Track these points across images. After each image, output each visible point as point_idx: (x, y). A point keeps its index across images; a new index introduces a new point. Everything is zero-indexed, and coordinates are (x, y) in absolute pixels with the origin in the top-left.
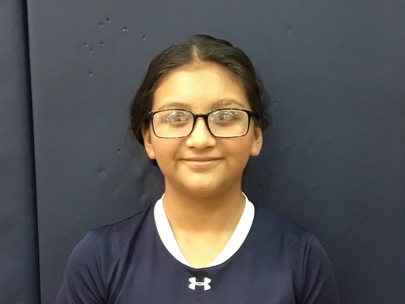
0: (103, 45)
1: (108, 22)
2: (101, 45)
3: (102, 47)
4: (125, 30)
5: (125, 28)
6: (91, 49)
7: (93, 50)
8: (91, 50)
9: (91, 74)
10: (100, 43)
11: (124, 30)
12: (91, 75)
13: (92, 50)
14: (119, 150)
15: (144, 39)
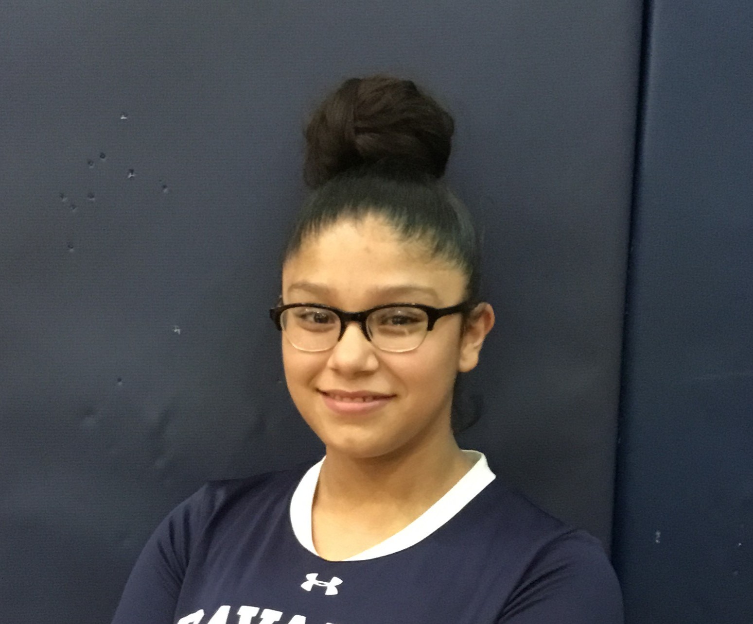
0: (93, 199)
1: (104, 160)
2: (91, 199)
3: (92, 202)
4: (132, 174)
5: (132, 171)
6: (73, 206)
7: (76, 209)
8: (71, 208)
9: (72, 248)
10: (88, 196)
11: (130, 175)
12: (72, 250)
13: (74, 208)
14: (120, 380)
15: (166, 190)
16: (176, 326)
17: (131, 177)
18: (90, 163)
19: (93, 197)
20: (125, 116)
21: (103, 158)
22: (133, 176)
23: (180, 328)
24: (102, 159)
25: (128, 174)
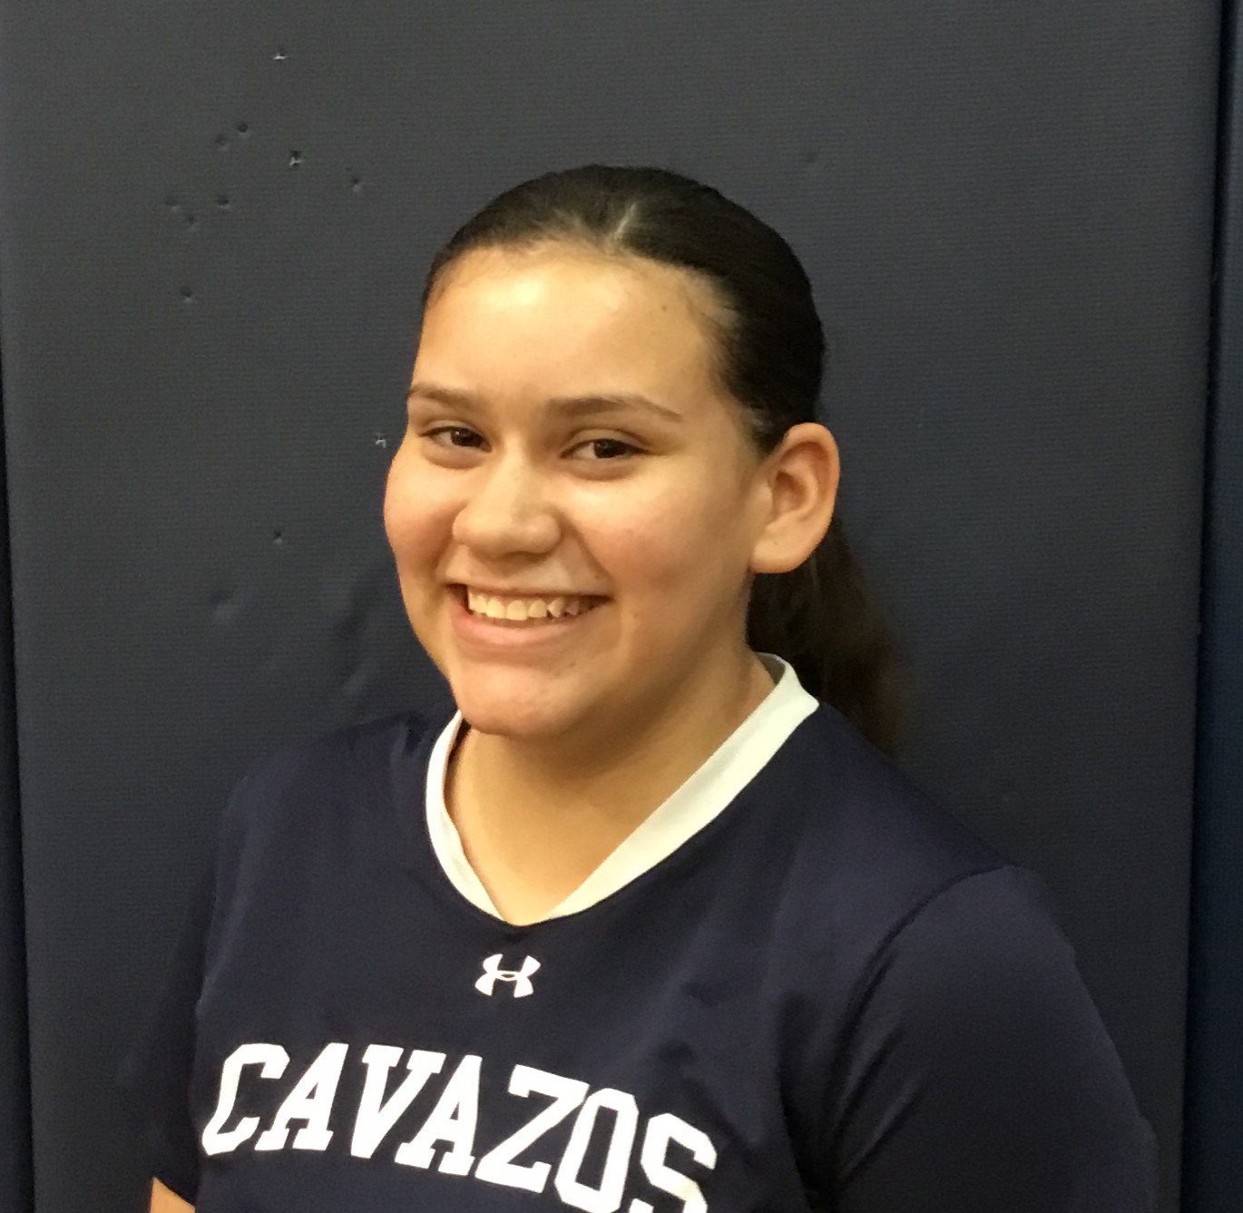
0: (227, 207)
1: (245, 135)
2: (222, 207)
3: (224, 212)
4: (297, 160)
5: (296, 155)
6: (190, 219)
7: (196, 224)
8: (188, 223)
9: (189, 295)
10: (218, 201)
12: (188, 300)
13: (192, 223)
14: (278, 535)
15: (357, 188)
16: (379, 434)
17: (295, 164)
18: (220, 140)
19: (226, 202)
20: (281, 55)
21: (244, 131)
22: (298, 162)
23: (386, 437)
24: (242, 134)
25: (289, 160)
